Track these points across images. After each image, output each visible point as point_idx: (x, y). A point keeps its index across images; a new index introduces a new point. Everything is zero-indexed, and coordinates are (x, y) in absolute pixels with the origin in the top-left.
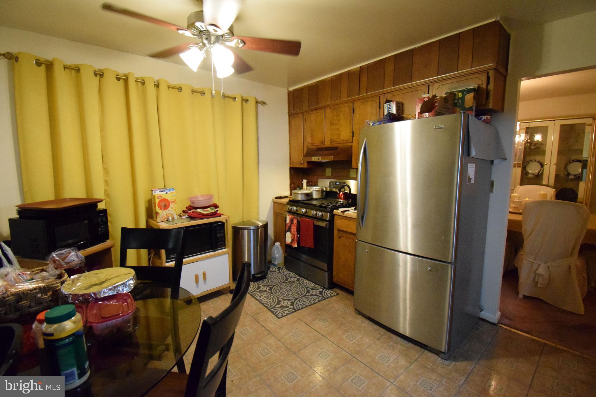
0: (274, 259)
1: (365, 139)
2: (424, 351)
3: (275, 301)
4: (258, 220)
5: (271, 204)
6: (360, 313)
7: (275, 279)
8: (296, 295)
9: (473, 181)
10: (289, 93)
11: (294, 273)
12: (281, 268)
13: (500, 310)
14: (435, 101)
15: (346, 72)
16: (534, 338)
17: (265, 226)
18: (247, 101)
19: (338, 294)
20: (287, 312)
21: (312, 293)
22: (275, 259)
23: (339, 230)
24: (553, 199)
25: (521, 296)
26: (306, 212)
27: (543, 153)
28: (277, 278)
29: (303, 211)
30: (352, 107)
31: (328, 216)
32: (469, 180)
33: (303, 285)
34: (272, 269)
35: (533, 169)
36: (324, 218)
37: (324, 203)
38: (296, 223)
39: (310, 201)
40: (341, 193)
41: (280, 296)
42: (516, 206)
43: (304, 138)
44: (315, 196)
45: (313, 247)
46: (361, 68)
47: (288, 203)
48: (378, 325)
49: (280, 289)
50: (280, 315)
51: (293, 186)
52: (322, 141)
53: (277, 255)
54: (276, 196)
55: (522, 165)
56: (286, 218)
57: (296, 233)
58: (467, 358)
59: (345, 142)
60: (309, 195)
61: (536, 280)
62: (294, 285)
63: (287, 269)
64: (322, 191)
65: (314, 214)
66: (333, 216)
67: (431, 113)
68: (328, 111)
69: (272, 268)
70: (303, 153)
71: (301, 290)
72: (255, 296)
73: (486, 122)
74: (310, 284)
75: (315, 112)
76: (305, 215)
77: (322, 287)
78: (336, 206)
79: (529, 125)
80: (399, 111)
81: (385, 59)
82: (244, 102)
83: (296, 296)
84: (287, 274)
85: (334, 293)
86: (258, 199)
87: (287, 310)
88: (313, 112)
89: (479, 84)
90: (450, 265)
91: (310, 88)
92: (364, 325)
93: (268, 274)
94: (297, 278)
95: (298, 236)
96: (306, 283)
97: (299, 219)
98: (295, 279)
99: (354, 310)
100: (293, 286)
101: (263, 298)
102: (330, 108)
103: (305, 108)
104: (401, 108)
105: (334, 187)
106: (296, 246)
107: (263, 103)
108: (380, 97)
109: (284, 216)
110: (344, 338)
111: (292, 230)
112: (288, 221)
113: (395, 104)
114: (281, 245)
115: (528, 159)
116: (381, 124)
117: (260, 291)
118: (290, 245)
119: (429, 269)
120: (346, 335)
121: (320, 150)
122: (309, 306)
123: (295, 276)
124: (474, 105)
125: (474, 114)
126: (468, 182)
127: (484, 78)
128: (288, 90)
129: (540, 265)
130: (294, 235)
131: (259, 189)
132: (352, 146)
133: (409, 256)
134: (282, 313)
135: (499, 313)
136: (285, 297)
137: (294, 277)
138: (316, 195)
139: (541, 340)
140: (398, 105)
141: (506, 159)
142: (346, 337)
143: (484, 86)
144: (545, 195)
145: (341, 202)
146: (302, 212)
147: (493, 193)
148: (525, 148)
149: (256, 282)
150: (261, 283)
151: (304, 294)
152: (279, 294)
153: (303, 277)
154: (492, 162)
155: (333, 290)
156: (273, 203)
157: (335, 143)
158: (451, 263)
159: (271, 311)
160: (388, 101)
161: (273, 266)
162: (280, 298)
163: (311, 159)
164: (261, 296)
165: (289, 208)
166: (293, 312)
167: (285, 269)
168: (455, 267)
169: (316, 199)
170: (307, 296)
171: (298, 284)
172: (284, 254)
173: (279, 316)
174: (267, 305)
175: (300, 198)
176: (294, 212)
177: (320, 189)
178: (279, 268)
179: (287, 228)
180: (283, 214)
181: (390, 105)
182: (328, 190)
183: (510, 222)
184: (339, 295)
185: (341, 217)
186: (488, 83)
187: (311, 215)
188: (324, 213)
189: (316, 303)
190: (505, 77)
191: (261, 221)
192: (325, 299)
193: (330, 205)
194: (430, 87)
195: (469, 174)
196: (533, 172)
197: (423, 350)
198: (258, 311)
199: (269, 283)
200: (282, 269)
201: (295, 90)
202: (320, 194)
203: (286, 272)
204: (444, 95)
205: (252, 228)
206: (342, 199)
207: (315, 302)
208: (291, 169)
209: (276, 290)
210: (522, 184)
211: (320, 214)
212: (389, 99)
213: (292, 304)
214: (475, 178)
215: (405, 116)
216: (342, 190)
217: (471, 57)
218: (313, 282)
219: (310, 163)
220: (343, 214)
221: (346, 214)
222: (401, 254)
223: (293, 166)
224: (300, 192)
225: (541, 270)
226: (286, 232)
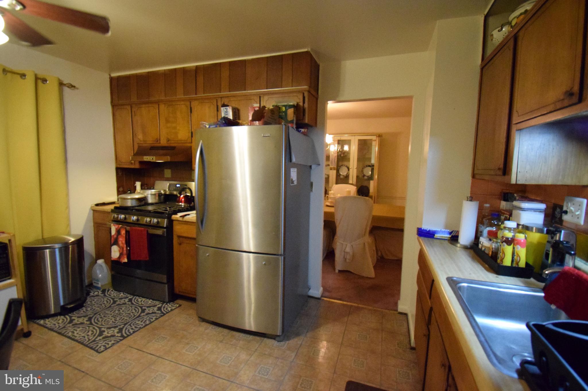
0: (95, 280)
1: (201, 141)
2: (263, 340)
3: (95, 332)
4: (69, 234)
5: (89, 214)
6: (203, 320)
7: (97, 306)
8: (126, 318)
9: (295, 183)
10: (112, 79)
11: (125, 293)
12: (107, 289)
13: (322, 286)
14: (264, 111)
15: (180, 69)
16: (345, 303)
17: (80, 242)
18: (44, 81)
19: (180, 306)
20: (113, 342)
21: (149, 312)
22: (98, 280)
23: (179, 237)
24: (355, 195)
25: (337, 271)
26: (138, 220)
27: (349, 160)
28: (101, 303)
29: (134, 218)
30: (189, 106)
31: (165, 223)
32: (293, 182)
33: (138, 305)
34: (93, 294)
35: (343, 172)
36: (161, 225)
37: (161, 208)
38: (124, 234)
39: (144, 207)
40: (182, 196)
41: (103, 325)
42: (332, 201)
43: (134, 134)
44: (150, 200)
45: (148, 259)
46: (197, 67)
47: (112, 211)
48: (222, 328)
49: (104, 316)
50: (102, 348)
51: (121, 189)
52: (157, 139)
53: (100, 276)
54: (96, 203)
55: (336, 168)
56: (110, 229)
57: (125, 246)
58: (297, 335)
59: (183, 142)
60: (143, 201)
61: (345, 257)
62: (125, 308)
63: (115, 290)
64: (160, 195)
65: (148, 221)
66: (171, 222)
67: (261, 122)
68: (162, 106)
69: (93, 292)
70: (133, 151)
71: (134, 311)
72: (64, 333)
73: (304, 134)
74: (147, 301)
75: (147, 105)
76: (136, 223)
77: (161, 301)
78: (174, 211)
79: (341, 138)
80: (236, 116)
81: (220, 63)
82: (39, 82)
83: (126, 320)
84: (115, 296)
85: (175, 306)
86: (68, 207)
87: (112, 340)
88: (143, 106)
89: (297, 101)
90: (280, 257)
91: (138, 77)
92: (207, 331)
93: (87, 301)
94: (130, 297)
95: (128, 248)
96: (141, 301)
97: (128, 228)
98: (127, 300)
99: (197, 318)
100: (123, 308)
101: (77, 334)
102: (165, 104)
103: (134, 99)
104: (237, 114)
105: (175, 190)
106: (126, 260)
107: (72, 86)
108: (217, 100)
109: (108, 226)
110: (185, 352)
111: (120, 243)
112: (113, 232)
113: (231, 109)
114: (106, 262)
115: (340, 164)
116: (216, 127)
117: (73, 325)
118: (118, 260)
119: (264, 263)
120: (187, 348)
121: (154, 149)
122: (144, 327)
123: (127, 296)
124: (295, 119)
125: (295, 126)
126: (291, 184)
127: (301, 97)
128: (110, 75)
129: (347, 245)
130: (123, 248)
131: (68, 195)
132: (191, 147)
133: (251, 255)
134: (104, 346)
135: (321, 289)
136: (111, 324)
137: (125, 298)
138: (152, 199)
139: (349, 303)
140: (234, 111)
141: (319, 165)
142: (186, 350)
143: (301, 104)
144: (349, 192)
145: (181, 205)
146: (132, 220)
147: (312, 192)
148: (338, 156)
149: (67, 314)
150: (75, 316)
151: (137, 315)
152: (102, 323)
153: (137, 296)
154: (311, 167)
155: (176, 302)
156: (92, 211)
157: (172, 142)
158: (281, 255)
159: (89, 347)
160: (224, 105)
161: (95, 290)
162: (103, 328)
163: (143, 158)
164: (75, 331)
165: (114, 216)
166: (121, 340)
167: (112, 291)
168: (284, 258)
169: (152, 204)
170: (142, 317)
171: (131, 305)
172: (111, 272)
173: (100, 350)
174: (84, 340)
175: (129, 204)
176: (123, 221)
177: (157, 193)
178: (104, 291)
179: (112, 242)
180: (105, 224)
181: (227, 109)
182: (168, 193)
183: (326, 214)
184: (182, 306)
185: (181, 222)
186: (304, 103)
187: (144, 223)
188: (160, 219)
189: (153, 322)
190: (317, 99)
191: (73, 236)
192: (164, 314)
193: (168, 210)
194: (261, 99)
195: (291, 177)
196: (343, 174)
197: (262, 338)
198: (70, 351)
199: (88, 312)
200: (108, 291)
201: (119, 78)
202: (157, 198)
203: (114, 293)
204: (271, 107)
205: (57, 246)
206: (183, 202)
207: (151, 321)
208: (117, 169)
209: (97, 319)
210: (337, 183)
211: (155, 220)
212: (226, 103)
213: (121, 330)
214: (297, 181)
215: (240, 122)
216: (183, 193)
217: (291, 78)
218: (150, 299)
219: (142, 163)
220: (183, 219)
221: (187, 218)
222: (244, 254)
223: (121, 166)
224: (129, 197)
225: (348, 249)
226: (112, 245)
